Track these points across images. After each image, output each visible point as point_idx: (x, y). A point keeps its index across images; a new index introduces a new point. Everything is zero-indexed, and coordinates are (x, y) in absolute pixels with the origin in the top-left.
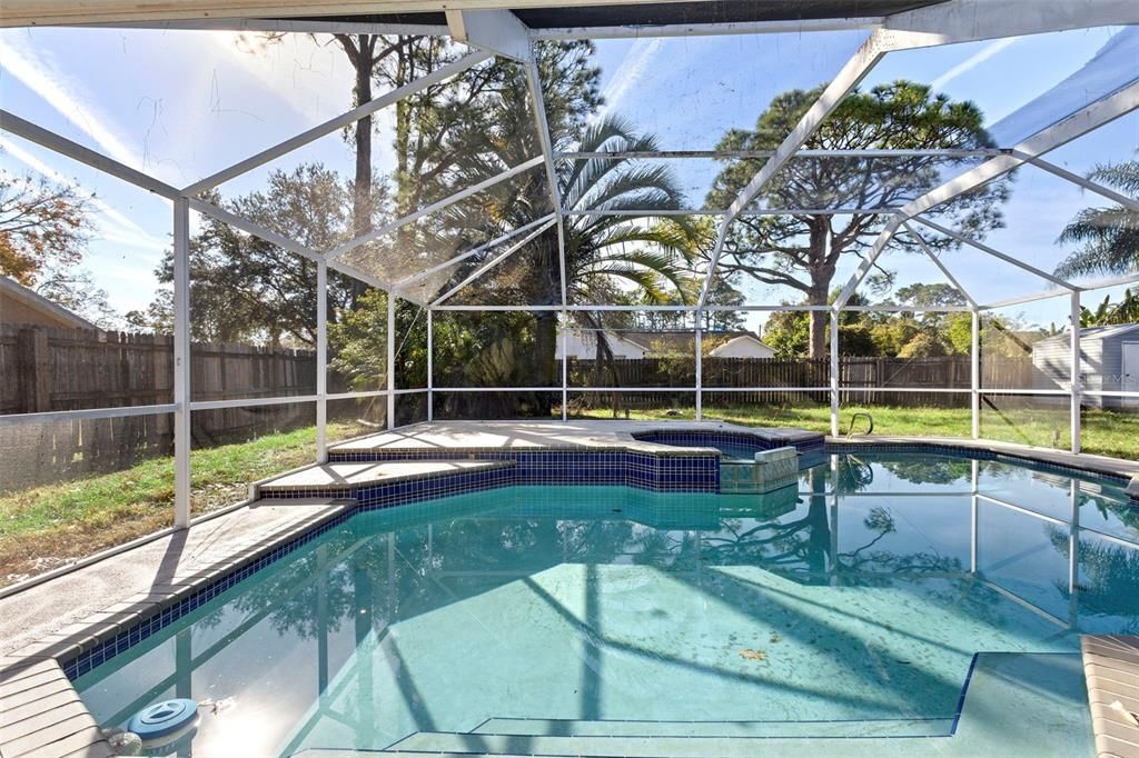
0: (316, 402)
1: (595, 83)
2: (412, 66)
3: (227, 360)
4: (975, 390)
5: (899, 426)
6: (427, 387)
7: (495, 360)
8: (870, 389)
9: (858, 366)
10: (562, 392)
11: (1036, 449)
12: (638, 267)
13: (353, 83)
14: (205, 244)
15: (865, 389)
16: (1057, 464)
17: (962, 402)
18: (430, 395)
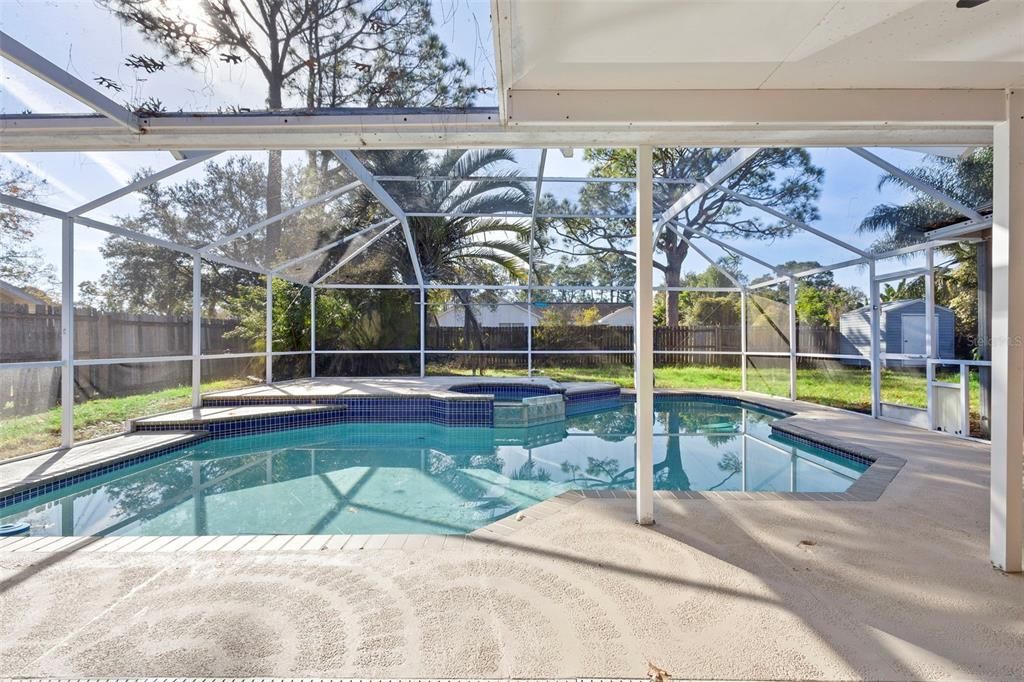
0: (191, 361)
1: (473, 97)
2: (321, 79)
3: (144, 328)
4: (744, 353)
5: (704, 382)
6: (310, 349)
7: (366, 328)
8: (710, 353)
9: (701, 333)
10: (420, 354)
11: (776, 397)
12: (499, 252)
13: (267, 95)
14: (146, 225)
15: (706, 353)
16: (769, 408)
17: (734, 362)
18: (313, 358)
